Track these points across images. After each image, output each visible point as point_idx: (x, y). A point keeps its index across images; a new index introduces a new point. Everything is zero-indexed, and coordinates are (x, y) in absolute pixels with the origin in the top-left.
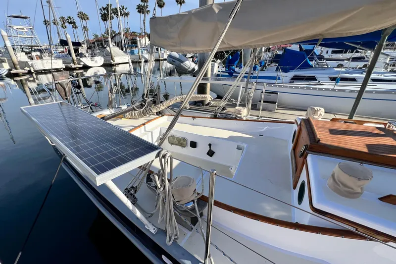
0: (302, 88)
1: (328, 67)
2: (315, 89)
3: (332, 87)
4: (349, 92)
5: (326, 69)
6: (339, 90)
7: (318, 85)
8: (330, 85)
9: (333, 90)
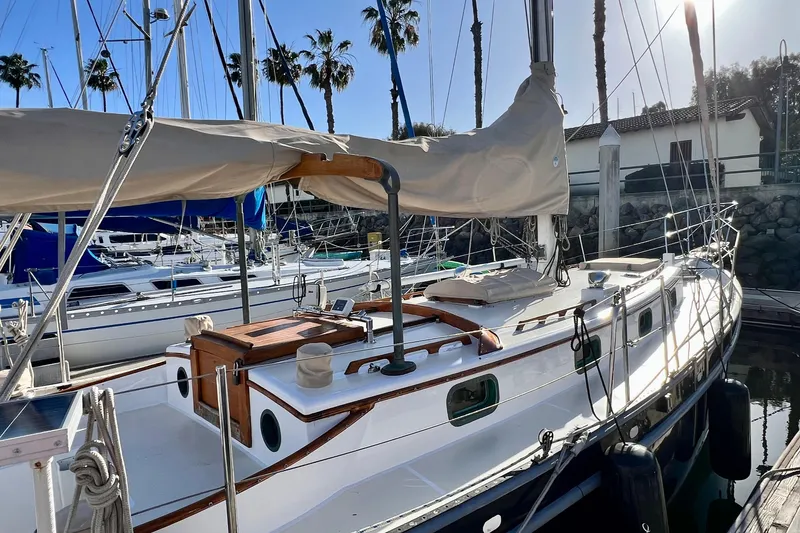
0: (107, 312)
1: (139, 265)
2: (138, 309)
3: (169, 300)
4: (201, 303)
5: (138, 269)
6: (185, 303)
7: (138, 300)
8: (163, 297)
9: (174, 304)
